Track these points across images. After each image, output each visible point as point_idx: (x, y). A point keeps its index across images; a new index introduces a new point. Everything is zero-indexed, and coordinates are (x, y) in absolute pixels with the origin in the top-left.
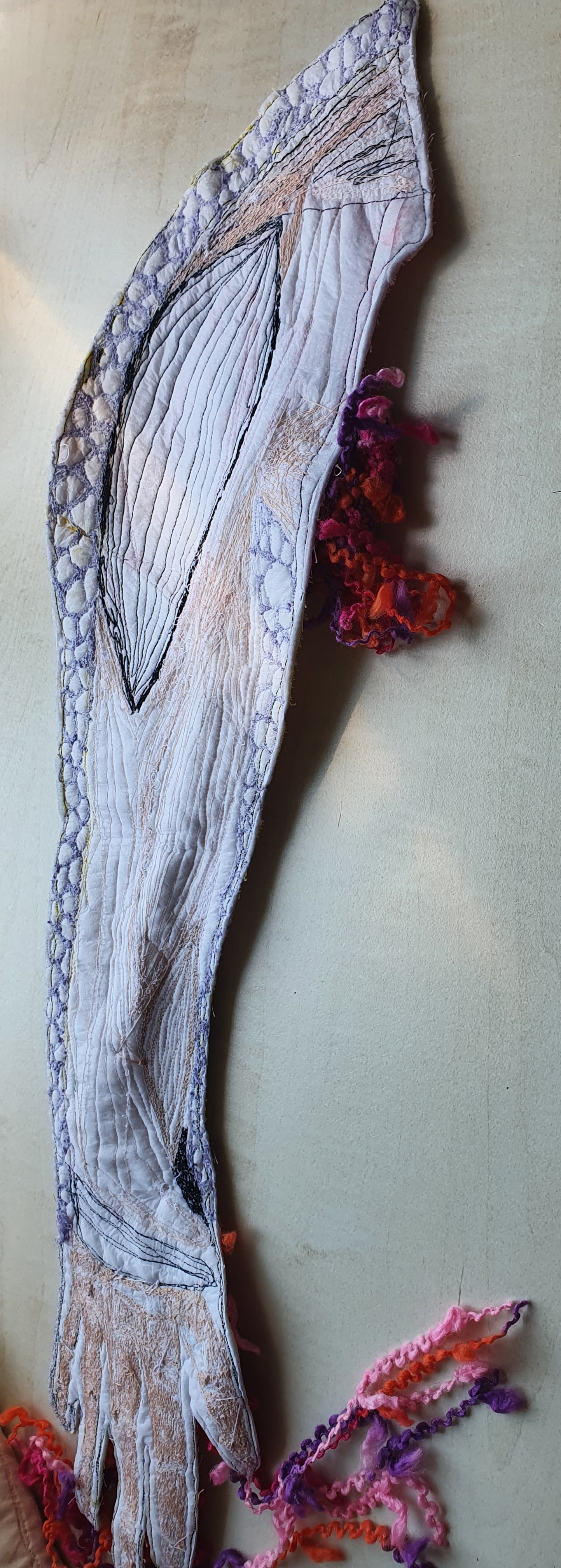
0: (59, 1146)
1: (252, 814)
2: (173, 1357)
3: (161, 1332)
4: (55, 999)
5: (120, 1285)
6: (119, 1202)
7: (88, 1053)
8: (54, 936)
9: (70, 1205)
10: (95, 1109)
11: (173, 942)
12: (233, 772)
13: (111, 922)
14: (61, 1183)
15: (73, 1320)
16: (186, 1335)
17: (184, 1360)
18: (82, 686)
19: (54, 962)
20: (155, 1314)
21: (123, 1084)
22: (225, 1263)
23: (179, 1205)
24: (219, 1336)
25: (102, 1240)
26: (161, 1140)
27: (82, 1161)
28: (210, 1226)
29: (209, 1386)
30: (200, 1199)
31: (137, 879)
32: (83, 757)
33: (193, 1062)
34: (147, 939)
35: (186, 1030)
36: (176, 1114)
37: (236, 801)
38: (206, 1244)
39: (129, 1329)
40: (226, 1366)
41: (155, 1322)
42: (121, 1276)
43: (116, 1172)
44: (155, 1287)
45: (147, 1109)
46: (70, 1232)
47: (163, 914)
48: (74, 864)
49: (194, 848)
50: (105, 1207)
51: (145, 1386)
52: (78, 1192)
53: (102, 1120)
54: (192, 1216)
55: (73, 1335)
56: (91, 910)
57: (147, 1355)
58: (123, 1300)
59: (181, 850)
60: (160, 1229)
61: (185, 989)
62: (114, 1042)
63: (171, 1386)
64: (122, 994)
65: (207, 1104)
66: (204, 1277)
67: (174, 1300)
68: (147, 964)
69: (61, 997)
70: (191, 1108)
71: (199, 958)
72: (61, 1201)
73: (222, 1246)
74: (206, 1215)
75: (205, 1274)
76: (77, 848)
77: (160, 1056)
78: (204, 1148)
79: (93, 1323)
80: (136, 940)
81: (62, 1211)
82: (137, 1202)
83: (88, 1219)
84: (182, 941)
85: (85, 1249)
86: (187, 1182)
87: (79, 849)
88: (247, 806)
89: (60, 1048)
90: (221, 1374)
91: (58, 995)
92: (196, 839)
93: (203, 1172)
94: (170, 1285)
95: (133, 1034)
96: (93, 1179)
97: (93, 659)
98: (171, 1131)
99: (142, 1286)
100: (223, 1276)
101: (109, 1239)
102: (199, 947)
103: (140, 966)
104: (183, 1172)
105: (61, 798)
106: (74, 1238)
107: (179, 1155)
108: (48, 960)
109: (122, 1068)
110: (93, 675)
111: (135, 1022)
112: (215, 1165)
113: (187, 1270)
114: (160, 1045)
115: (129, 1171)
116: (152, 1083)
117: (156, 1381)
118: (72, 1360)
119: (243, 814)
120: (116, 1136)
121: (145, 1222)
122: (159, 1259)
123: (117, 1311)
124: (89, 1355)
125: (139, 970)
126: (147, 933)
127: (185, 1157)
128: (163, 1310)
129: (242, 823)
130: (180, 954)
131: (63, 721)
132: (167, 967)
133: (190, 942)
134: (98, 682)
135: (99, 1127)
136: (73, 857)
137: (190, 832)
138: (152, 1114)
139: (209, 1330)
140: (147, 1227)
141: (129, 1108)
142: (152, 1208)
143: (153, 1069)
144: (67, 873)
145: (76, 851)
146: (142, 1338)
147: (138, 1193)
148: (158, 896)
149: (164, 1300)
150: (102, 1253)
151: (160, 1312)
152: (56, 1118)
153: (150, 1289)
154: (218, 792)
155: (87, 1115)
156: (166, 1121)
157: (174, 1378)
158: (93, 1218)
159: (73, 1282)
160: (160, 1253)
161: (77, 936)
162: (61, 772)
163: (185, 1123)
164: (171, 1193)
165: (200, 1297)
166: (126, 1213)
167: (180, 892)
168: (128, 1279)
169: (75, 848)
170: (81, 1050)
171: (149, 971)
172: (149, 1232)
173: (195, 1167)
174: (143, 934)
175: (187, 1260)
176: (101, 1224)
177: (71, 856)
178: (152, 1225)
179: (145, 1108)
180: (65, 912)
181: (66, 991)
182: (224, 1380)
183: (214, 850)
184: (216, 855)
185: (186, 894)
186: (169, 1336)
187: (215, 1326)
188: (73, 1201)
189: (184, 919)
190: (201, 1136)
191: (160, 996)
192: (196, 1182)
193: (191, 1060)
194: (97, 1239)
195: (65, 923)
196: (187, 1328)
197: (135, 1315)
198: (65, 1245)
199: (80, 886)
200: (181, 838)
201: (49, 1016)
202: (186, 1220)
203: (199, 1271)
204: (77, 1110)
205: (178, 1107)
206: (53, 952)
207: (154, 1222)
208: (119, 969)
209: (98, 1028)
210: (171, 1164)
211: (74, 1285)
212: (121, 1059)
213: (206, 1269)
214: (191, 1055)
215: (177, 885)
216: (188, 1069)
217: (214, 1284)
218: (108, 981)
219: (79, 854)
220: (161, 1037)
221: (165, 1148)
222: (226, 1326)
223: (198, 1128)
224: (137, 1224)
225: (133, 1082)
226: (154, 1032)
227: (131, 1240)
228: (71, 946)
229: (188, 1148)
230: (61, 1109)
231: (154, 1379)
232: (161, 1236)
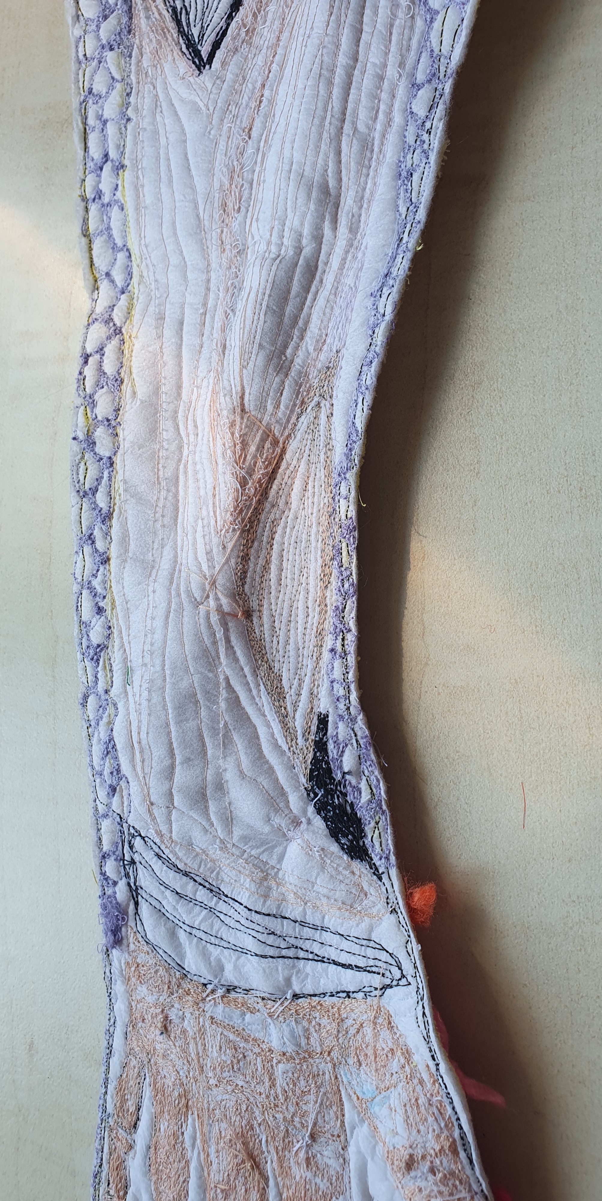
0: (101, 784)
1: (429, 132)
2: (331, 1125)
3: (303, 1083)
4: (87, 549)
5: (221, 1007)
6: (213, 861)
7: (149, 615)
8: (83, 458)
9: (122, 885)
10: (165, 705)
11: (287, 408)
12: (391, 72)
13: (176, 412)
14: (106, 847)
15: (131, 1083)
16: (354, 1082)
17: (353, 1128)
18: (113, 78)
19: (85, 494)
20: (290, 1049)
21: (213, 654)
22: (419, 941)
23: (323, 849)
24: (425, 1076)
25: (182, 936)
26: (281, 741)
27: (144, 800)
28: (385, 877)
29: (413, 1174)
30: (360, 833)
31: (218, 325)
32: (120, 183)
33: (333, 598)
34: (243, 410)
35: (316, 547)
36: (305, 693)
37: (398, 119)
38: (379, 911)
39: (241, 1083)
40: (446, 1133)
41: (289, 1066)
42: (220, 992)
43: (206, 808)
44: (286, 1004)
45: (254, 692)
46: (123, 929)
47: (269, 360)
48: (110, 349)
49: (318, 239)
50: (186, 874)
51: (277, 1184)
52: (137, 858)
53: (179, 723)
54: (349, 866)
55: (132, 1109)
56: (142, 402)
57: (278, 1127)
58: (225, 1033)
59: (296, 248)
60: (291, 897)
61: (311, 479)
62: (194, 587)
63: (330, 1180)
64: (204, 508)
65: (361, 666)
66: (382, 971)
67: (324, 1021)
68: (245, 445)
69: (100, 545)
70: (332, 677)
71: (334, 419)
72: (107, 879)
73: (412, 912)
74: (376, 860)
75: (384, 966)
76: (114, 325)
77: (273, 601)
78: (361, 742)
79: (169, 1082)
80: (225, 413)
81: (109, 897)
82: (245, 856)
83: (154, 903)
84: (303, 402)
85: (151, 955)
86: (334, 808)
87: (118, 325)
88: (420, 122)
89: (99, 623)
90: (438, 1148)
91: (93, 542)
92: (323, 220)
93: (363, 785)
94: (315, 995)
95: (226, 567)
96: (164, 829)
97: (129, 32)
98: (299, 723)
99: (261, 1003)
100: (418, 964)
101: (194, 931)
102: (334, 402)
103: (234, 453)
104: (326, 790)
105: (87, 262)
106: (131, 940)
107: (316, 762)
108: (74, 494)
109: (210, 626)
110: (130, 56)
111: (230, 546)
112: (382, 769)
113: (348, 962)
114: (272, 583)
115: (230, 804)
116: (262, 647)
117: (299, 1172)
118: (131, 1154)
119: (410, 139)
120: (204, 745)
121: (262, 891)
122: (291, 953)
123: (215, 1054)
124: (163, 1142)
125: (232, 460)
126: (242, 398)
127: (327, 763)
128: (303, 1042)
129: (410, 156)
130: (300, 424)
131: (85, 144)
132: (278, 450)
133: (316, 399)
134: (140, 61)
135: (173, 734)
136: (109, 338)
137: (312, 207)
138: (264, 700)
139: (403, 1067)
140: (266, 897)
141: (224, 694)
142: (273, 862)
143: (262, 625)
144: (101, 362)
145: (113, 328)
146: (267, 1097)
147: (245, 839)
148: (259, 331)
149: (305, 1023)
150: (183, 956)
151: (299, 1045)
152: (95, 741)
153: (277, 1007)
154: (363, 115)
155: (152, 718)
156: (289, 708)
157: (334, 1164)
158: (166, 897)
159: (131, 1015)
160: (292, 941)
161: (121, 446)
162: (85, 221)
163: (324, 705)
164: (307, 829)
165: (379, 1007)
166: (227, 879)
167: (295, 319)
168: (233, 995)
169: (111, 324)
170: (136, 617)
171: (249, 458)
172: (270, 906)
173: (347, 777)
174: (236, 402)
175: (346, 945)
176: (178, 907)
177: (104, 337)
178: (274, 894)
179: (251, 691)
180: (100, 418)
181: (107, 534)
182: (445, 1161)
183: (354, 230)
184: (359, 237)
185: (307, 322)
186: (318, 1087)
187: (416, 1058)
188: (127, 876)
189: (304, 363)
190: (354, 720)
191: (270, 499)
192: (352, 805)
193: (328, 594)
194: (173, 935)
195: (100, 434)
196: (354, 1070)
197: (251, 1056)
198: (115, 953)
199: (122, 375)
200: (296, 223)
201: (80, 580)
202: (340, 873)
203: (371, 962)
204: (133, 717)
205: (307, 680)
206: (82, 481)
207: (278, 885)
208: (196, 472)
209: (166, 573)
210: (303, 780)
211: (132, 1023)
212: (208, 614)
213: (384, 956)
214: (326, 587)
215: (289, 309)
216: (323, 612)
217: (403, 982)
218: (178, 501)
219: (118, 331)
220: (273, 567)
221: (289, 754)
222: (439, 1055)
223: (348, 709)
224: (247, 894)
225: (229, 647)
226: (261, 562)
227: (238, 926)
228: (112, 464)
229: (331, 746)
230: (105, 720)
231: (295, 1169)
232: (294, 911)
